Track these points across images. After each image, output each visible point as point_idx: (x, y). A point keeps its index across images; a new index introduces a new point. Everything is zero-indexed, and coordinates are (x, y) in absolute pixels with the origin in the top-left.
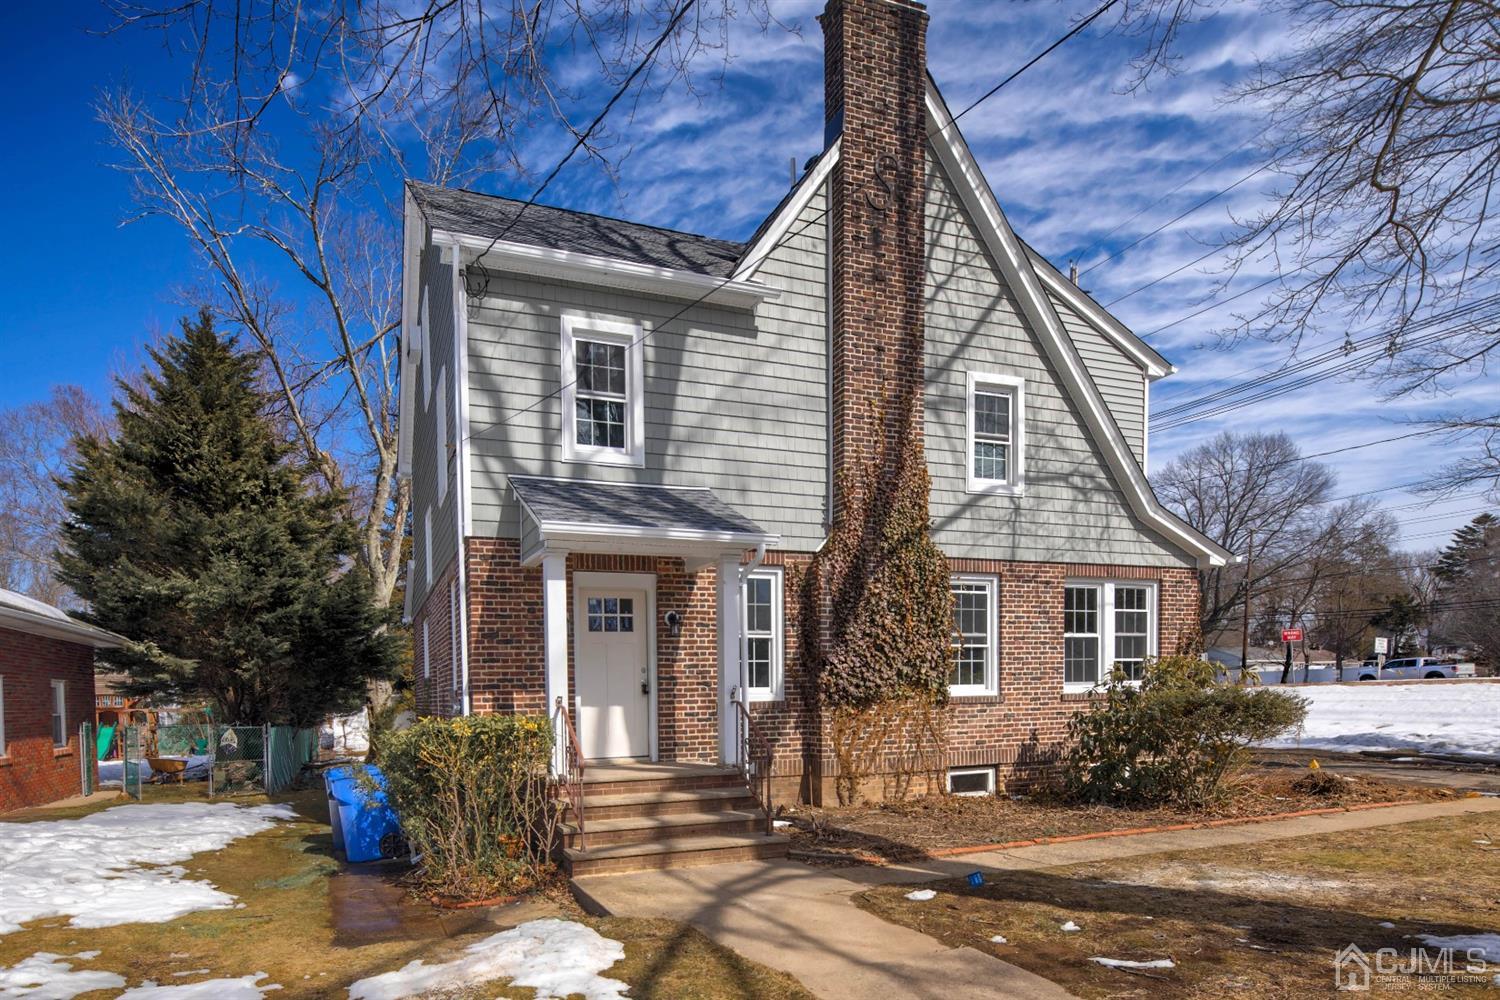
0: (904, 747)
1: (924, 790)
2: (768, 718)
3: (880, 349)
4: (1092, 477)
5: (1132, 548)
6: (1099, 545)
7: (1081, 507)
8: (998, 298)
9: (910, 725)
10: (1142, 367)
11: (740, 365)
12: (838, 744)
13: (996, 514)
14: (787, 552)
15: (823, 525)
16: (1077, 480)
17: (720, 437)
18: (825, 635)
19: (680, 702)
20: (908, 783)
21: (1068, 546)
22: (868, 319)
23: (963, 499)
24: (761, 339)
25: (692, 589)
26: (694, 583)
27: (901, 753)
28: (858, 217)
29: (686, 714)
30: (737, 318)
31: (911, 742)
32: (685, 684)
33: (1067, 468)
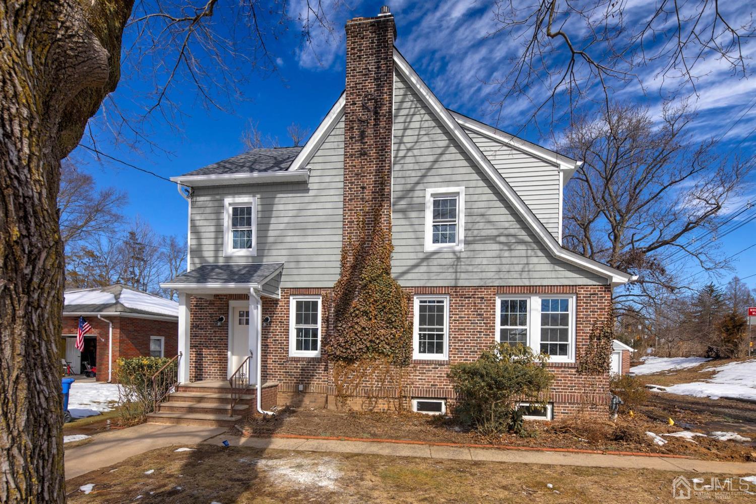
0: (374, 384)
1: (386, 407)
2: (311, 365)
3: (363, 188)
4: (514, 236)
5: (549, 275)
6: (521, 275)
7: (506, 254)
8: (448, 147)
9: (378, 373)
10: (557, 166)
11: (297, 206)
12: (337, 380)
13: (444, 262)
14: (323, 288)
15: (340, 274)
16: (502, 239)
17: (288, 239)
18: (331, 327)
19: (270, 356)
20: (376, 403)
21: (497, 277)
22: (357, 175)
23: (421, 256)
24: (311, 193)
25: (277, 306)
26: (278, 304)
27: (372, 387)
28: (352, 128)
29: (273, 361)
30: (299, 185)
31: (378, 381)
32: (272, 348)
33: (495, 233)
